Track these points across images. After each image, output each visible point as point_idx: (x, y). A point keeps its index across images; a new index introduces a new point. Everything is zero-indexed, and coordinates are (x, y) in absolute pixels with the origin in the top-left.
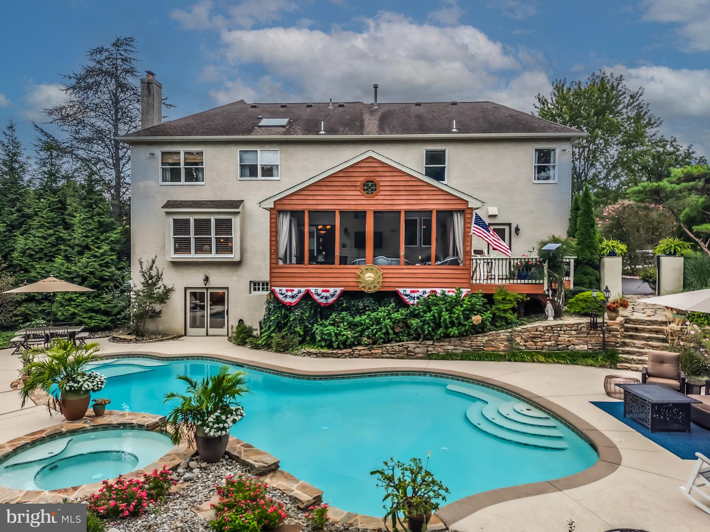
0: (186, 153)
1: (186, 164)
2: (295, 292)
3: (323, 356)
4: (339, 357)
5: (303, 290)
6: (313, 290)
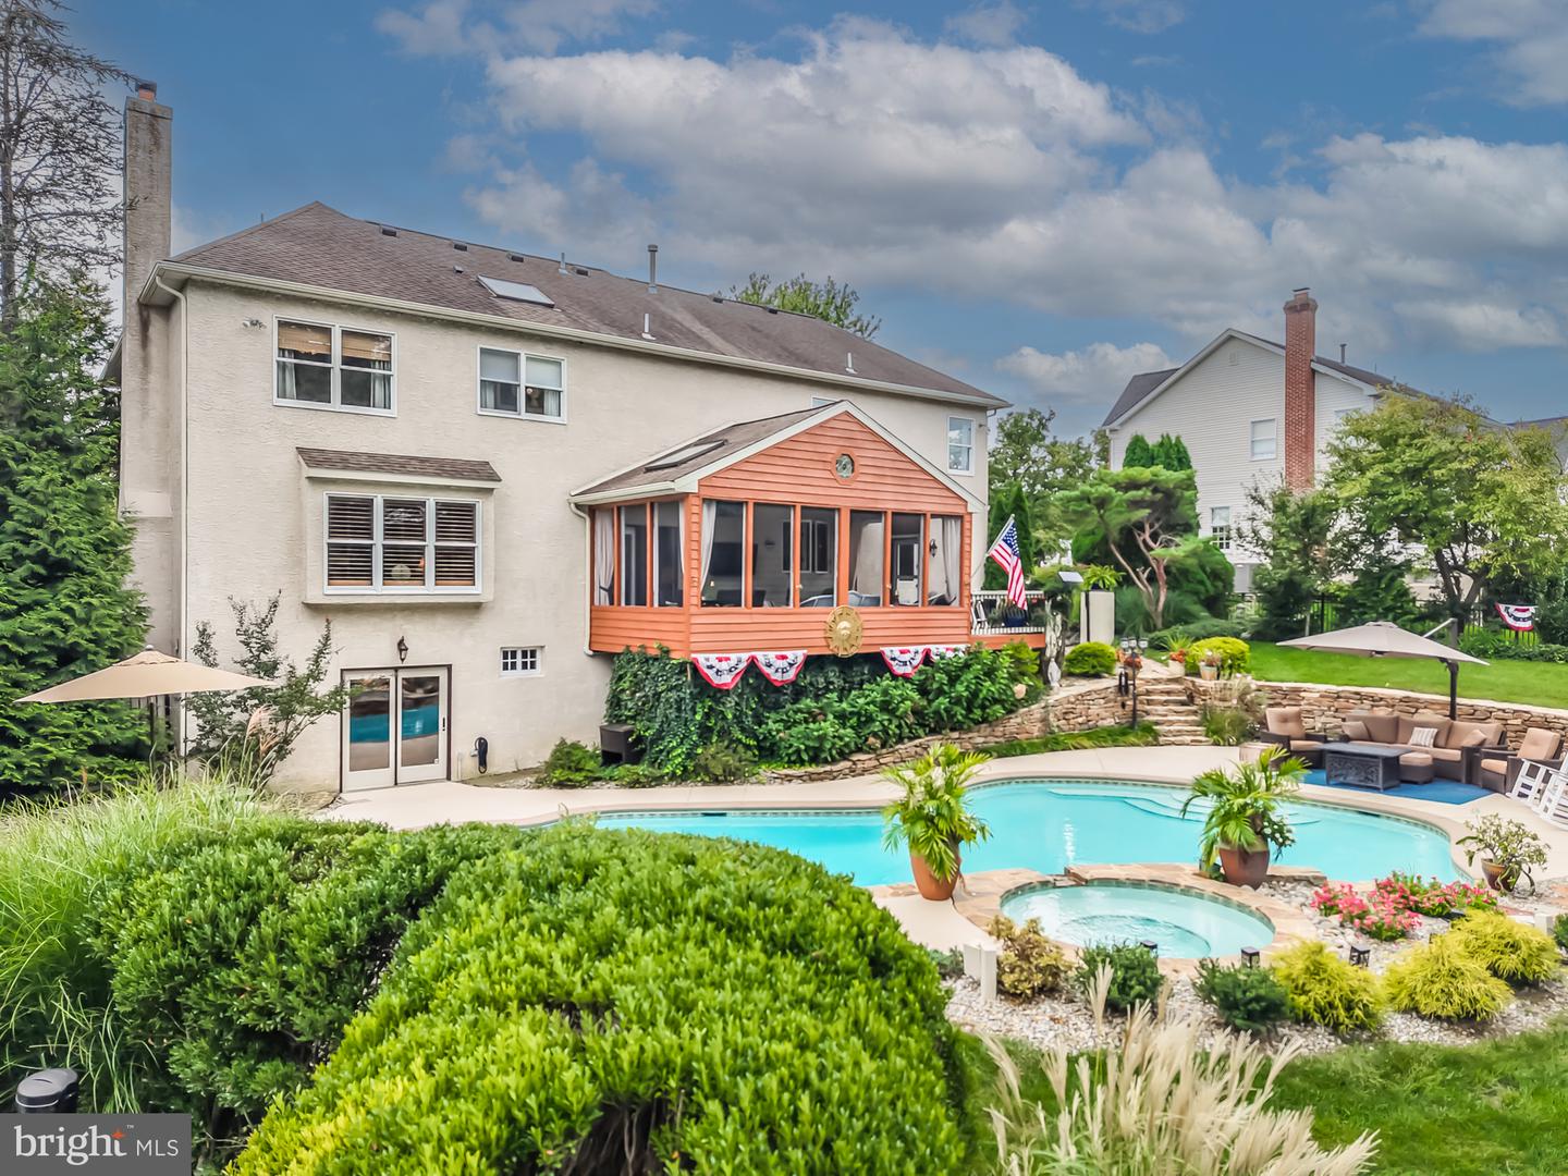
0: (346, 333)
1: (347, 361)
2: (733, 663)
3: (812, 780)
4: (834, 778)
5: (745, 656)
6: (760, 655)
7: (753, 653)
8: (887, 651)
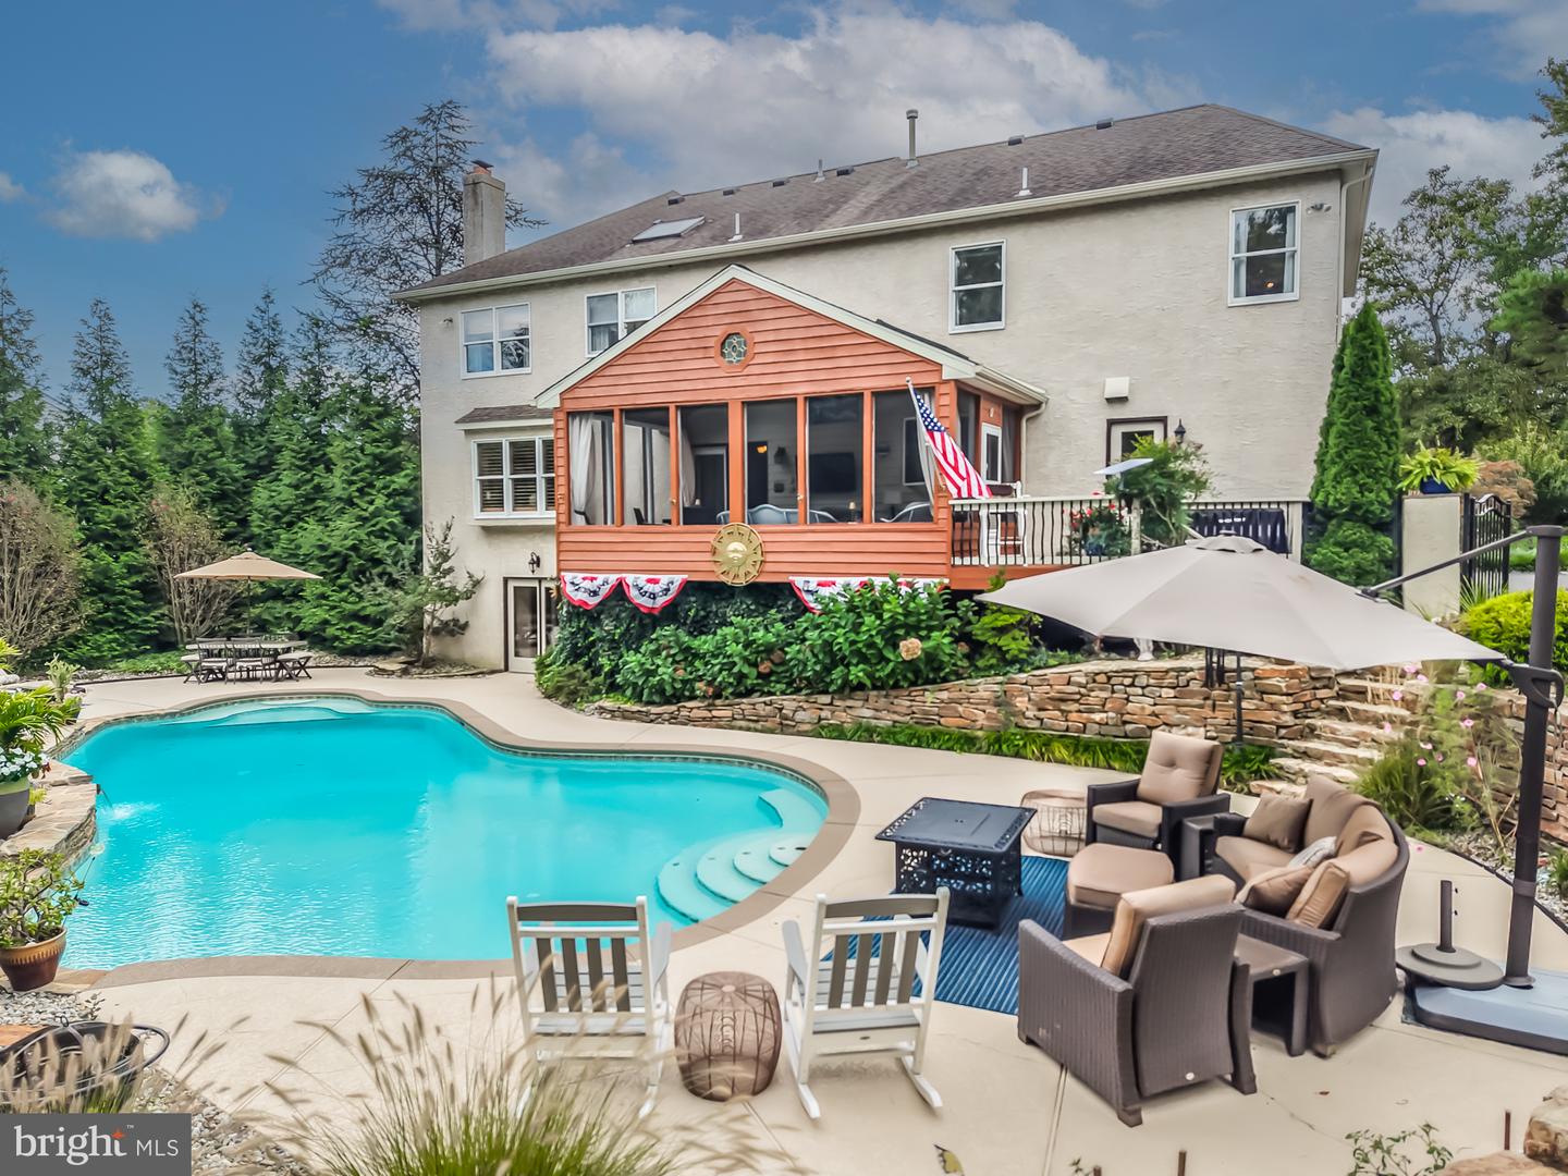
2: (598, 583)
5: (612, 578)
6: (630, 578)
7: (624, 575)
8: (799, 581)
